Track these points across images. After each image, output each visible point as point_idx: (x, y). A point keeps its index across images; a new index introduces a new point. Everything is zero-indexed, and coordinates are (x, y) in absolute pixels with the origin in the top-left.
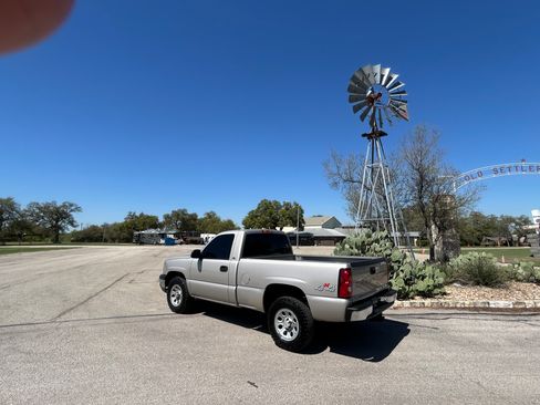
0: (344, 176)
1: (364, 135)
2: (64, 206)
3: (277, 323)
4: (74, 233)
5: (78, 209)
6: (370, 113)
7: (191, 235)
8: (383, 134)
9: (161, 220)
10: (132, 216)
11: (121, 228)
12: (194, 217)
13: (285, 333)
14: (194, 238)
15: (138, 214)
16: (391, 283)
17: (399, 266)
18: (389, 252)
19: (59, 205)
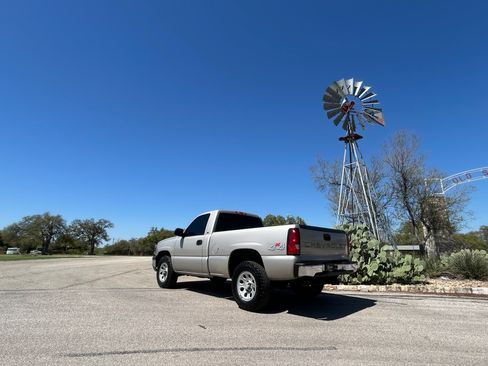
0: (331, 181)
1: (341, 139)
2: (100, 222)
3: (240, 286)
4: (107, 247)
5: (111, 225)
6: (343, 119)
8: (358, 137)
10: (154, 231)
11: (144, 241)
13: (246, 295)
15: (159, 230)
16: (366, 268)
17: (376, 254)
18: (365, 240)
19: (96, 221)
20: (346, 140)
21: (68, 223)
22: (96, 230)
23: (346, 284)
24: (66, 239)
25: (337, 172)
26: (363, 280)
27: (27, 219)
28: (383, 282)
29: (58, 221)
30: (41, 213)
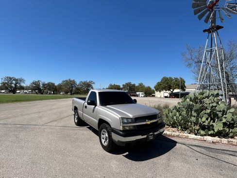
2: (89, 82)
5: (94, 83)
7: (133, 93)
9: (121, 87)
10: (111, 85)
12: (134, 85)
14: (134, 94)
15: (113, 85)
16: (212, 126)
17: (223, 115)
18: (215, 104)
19: (88, 82)
20: (209, 31)
21: (78, 83)
22: (88, 85)
23: (196, 134)
24: (78, 89)
25: (201, 54)
26: (210, 133)
27: (63, 81)
28: (226, 136)
29: (74, 82)
30: (68, 79)
